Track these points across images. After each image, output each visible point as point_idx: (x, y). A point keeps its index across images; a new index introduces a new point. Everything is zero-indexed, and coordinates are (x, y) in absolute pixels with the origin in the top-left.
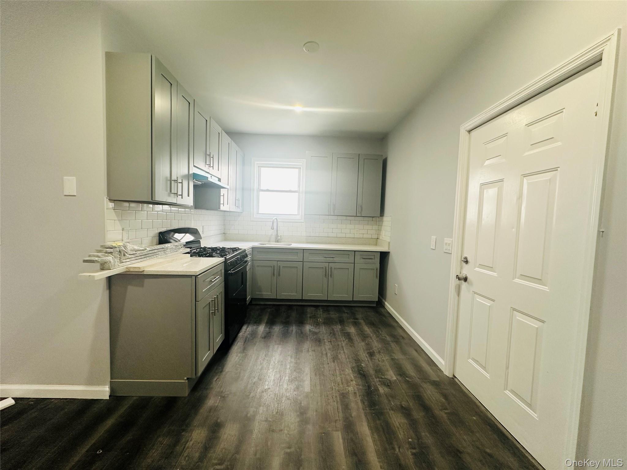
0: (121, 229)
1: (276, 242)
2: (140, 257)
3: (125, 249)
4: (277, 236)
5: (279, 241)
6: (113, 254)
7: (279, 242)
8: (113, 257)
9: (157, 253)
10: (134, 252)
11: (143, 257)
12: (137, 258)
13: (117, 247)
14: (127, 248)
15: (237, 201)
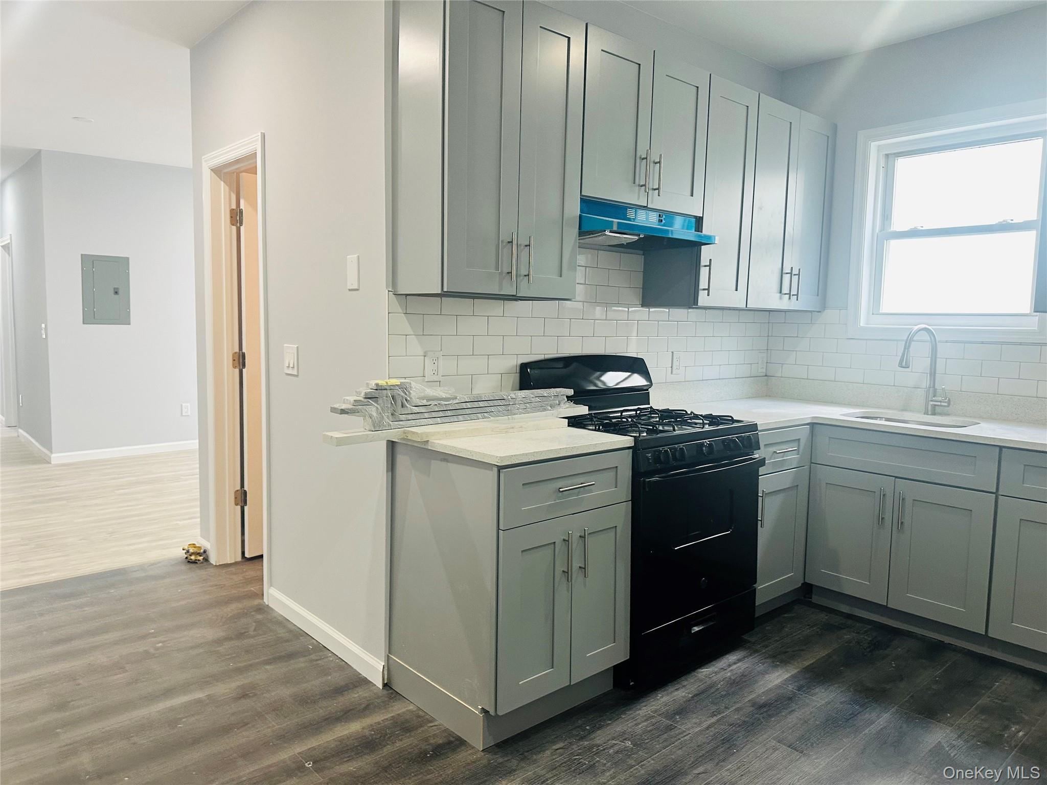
0: (422, 354)
1: (926, 413)
2: (441, 414)
3: (406, 394)
4: (933, 390)
5: (938, 410)
6: (380, 401)
7: (940, 414)
8: (378, 407)
9: (488, 409)
10: (425, 402)
11: (449, 413)
12: (434, 415)
13: (388, 388)
14: (409, 393)
15: (786, 278)
